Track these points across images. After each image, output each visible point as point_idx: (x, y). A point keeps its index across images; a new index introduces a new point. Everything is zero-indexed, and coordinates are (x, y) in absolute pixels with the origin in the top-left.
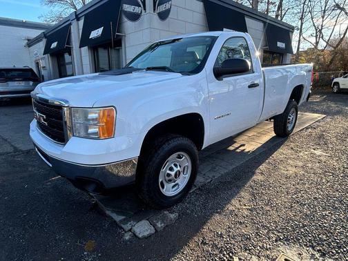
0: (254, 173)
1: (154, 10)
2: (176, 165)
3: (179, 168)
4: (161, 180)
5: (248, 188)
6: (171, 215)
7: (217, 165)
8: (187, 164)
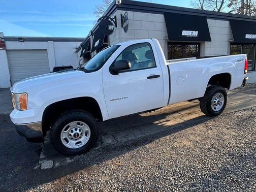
0: (151, 142)
1: (122, 26)
2: (76, 130)
3: (78, 131)
4: (64, 137)
5: (134, 152)
6: (69, 160)
7: (132, 133)
8: (87, 130)
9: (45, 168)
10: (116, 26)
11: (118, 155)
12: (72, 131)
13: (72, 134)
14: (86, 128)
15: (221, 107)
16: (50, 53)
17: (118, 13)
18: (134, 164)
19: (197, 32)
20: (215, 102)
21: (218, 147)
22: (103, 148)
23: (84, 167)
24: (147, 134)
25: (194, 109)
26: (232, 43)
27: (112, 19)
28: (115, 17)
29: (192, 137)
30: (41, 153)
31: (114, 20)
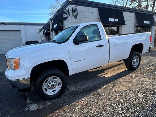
0: (100, 88)
1: (73, 15)
2: (52, 82)
3: (54, 83)
4: (44, 88)
5: (91, 95)
6: (48, 103)
7: (86, 83)
8: (60, 82)
9: (33, 110)
10: (69, 15)
11: (81, 98)
12: (50, 83)
13: (50, 85)
14: (59, 81)
15: (137, 65)
16: (23, 33)
17: (71, 7)
18: (93, 104)
19: (117, 19)
20: (134, 61)
21: (143, 89)
22: (70, 94)
23: (60, 107)
24: (96, 83)
25: (120, 66)
26: (137, 27)
27: (66, 11)
28: (69, 9)
29: (125, 84)
30: (28, 99)
31: (68, 11)
